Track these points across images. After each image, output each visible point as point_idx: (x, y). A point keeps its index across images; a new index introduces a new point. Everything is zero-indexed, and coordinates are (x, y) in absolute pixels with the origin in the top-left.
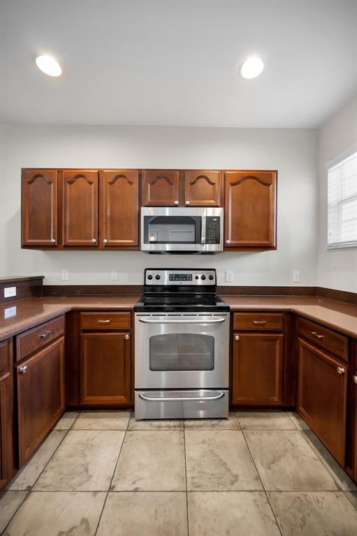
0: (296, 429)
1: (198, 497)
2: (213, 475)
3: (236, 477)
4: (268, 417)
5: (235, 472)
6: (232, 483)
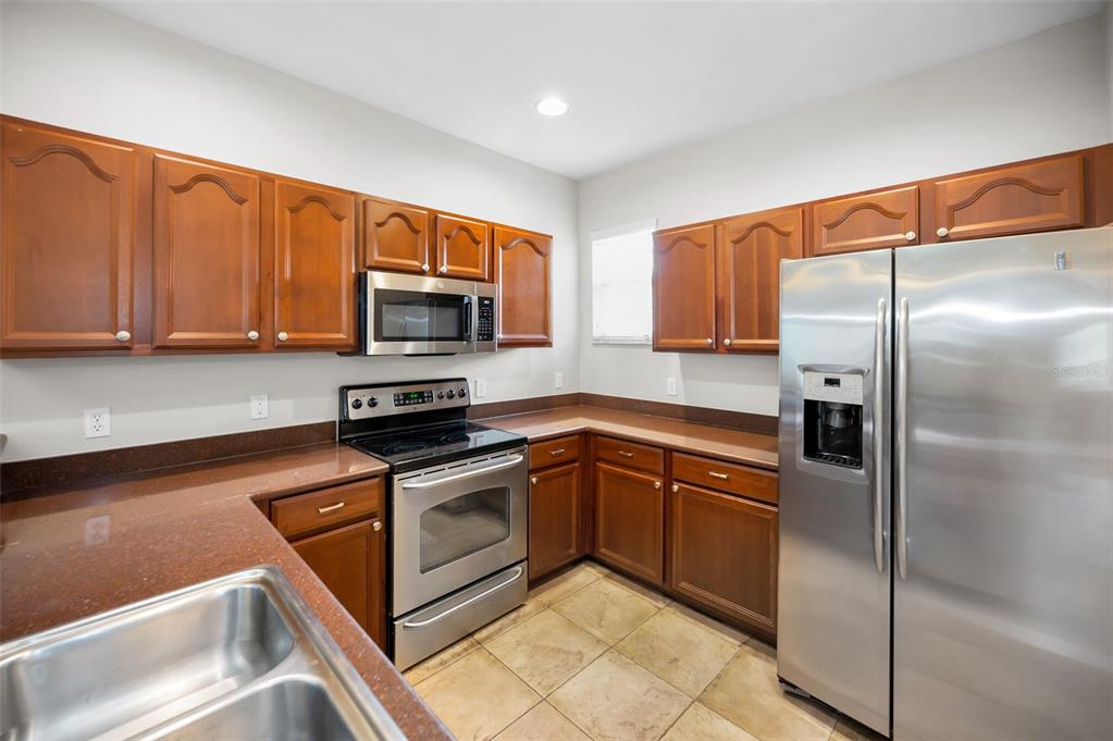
0: (598, 579)
1: (560, 694)
2: (557, 667)
3: (580, 653)
4: (566, 580)
5: (575, 650)
6: (581, 660)
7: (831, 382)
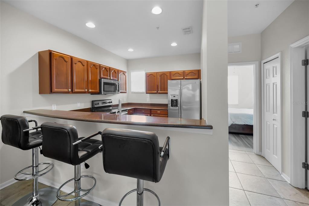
7: (174, 97)
